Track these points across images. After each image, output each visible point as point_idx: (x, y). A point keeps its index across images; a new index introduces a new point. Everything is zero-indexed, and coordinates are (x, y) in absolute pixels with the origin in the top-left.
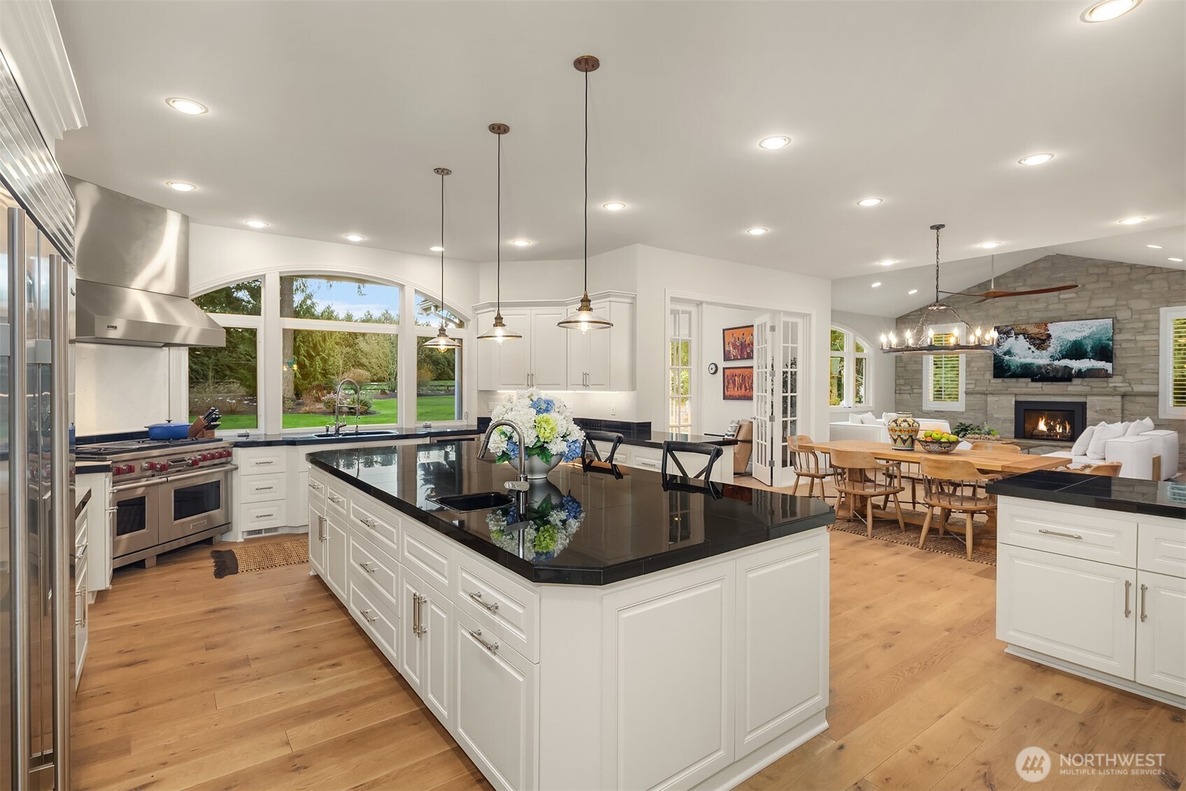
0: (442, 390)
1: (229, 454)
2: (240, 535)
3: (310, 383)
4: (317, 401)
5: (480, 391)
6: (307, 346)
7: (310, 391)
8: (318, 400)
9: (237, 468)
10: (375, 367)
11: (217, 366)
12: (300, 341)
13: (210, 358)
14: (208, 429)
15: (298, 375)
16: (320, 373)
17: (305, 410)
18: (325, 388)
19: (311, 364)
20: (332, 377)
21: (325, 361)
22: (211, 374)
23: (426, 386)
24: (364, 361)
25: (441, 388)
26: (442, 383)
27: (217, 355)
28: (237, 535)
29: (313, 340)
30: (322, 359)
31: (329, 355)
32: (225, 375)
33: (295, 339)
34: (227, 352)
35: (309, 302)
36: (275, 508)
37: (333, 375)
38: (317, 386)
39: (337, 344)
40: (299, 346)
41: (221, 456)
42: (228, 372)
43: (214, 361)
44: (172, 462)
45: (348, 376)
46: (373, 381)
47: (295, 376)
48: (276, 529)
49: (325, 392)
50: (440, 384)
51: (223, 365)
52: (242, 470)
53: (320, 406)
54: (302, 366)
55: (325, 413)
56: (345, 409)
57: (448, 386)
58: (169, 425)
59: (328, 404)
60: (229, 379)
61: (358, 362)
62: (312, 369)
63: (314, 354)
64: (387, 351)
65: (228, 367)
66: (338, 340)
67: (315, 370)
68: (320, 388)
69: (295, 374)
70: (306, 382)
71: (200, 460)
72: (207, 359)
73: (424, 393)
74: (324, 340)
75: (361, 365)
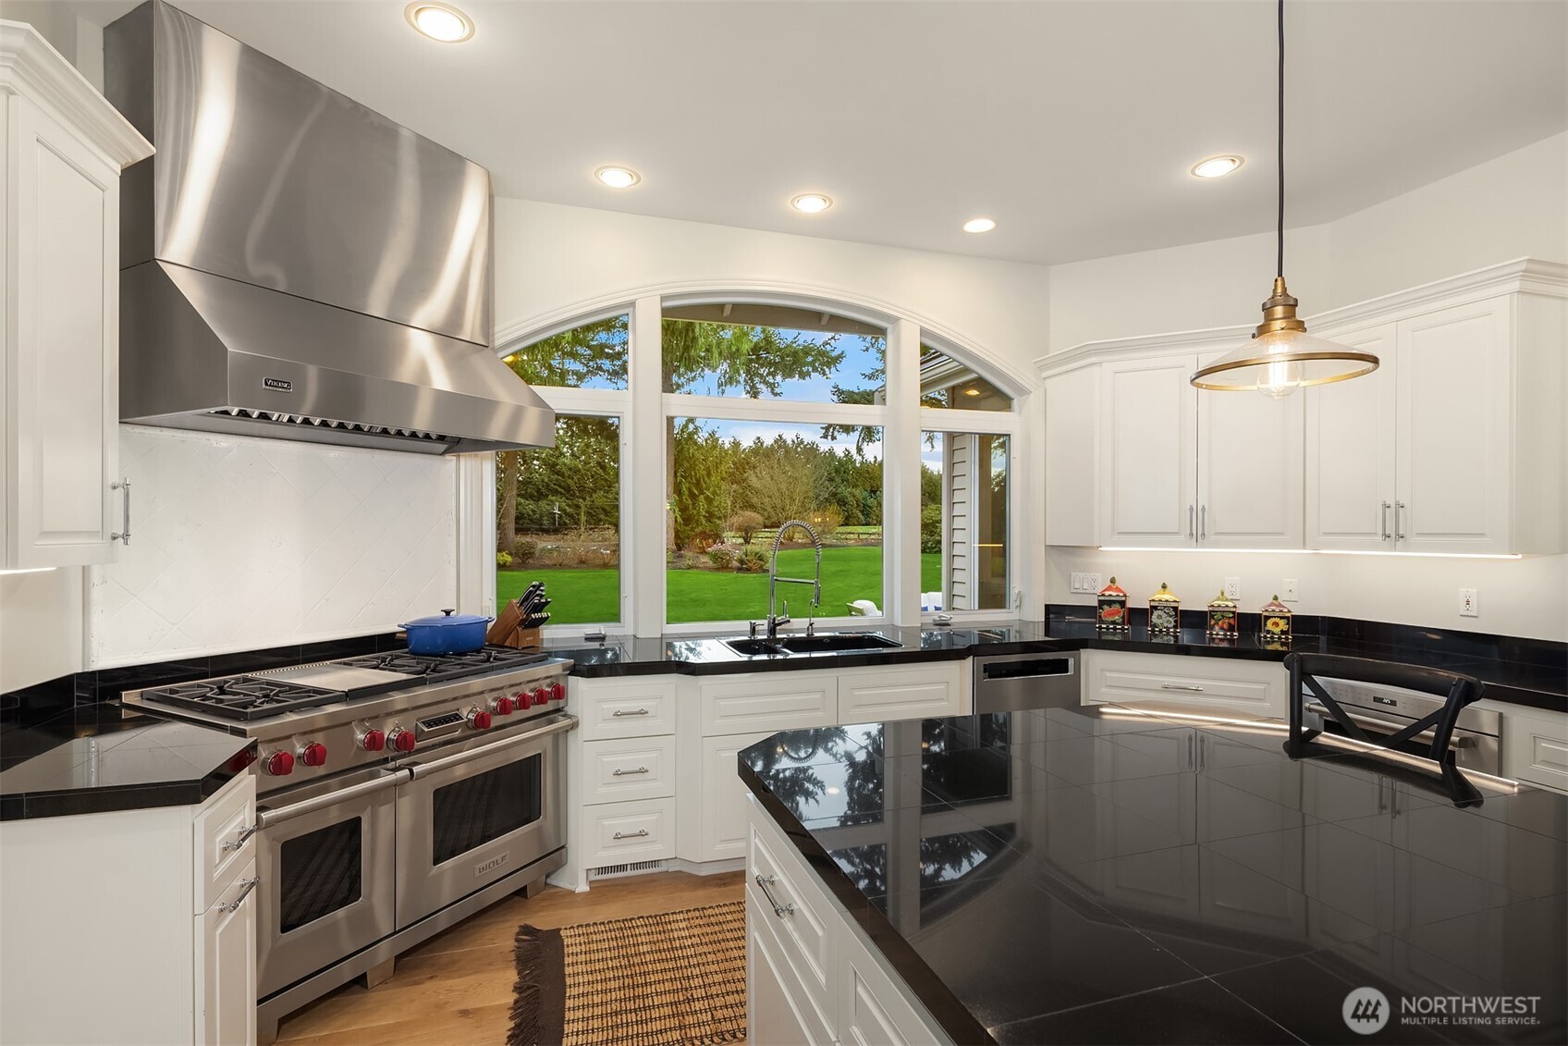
0: (851, 539)
1: (559, 693)
2: (582, 876)
3: (692, 529)
4: (701, 553)
5: (1051, 548)
6: (689, 483)
7: (693, 539)
8: (703, 552)
9: (574, 726)
10: (769, 509)
11: (592, 508)
12: (682, 476)
13: (584, 499)
14: (526, 627)
15: (679, 519)
16: (705, 516)
17: (688, 564)
18: (710, 536)
19: (694, 504)
20: (718, 522)
21: (709, 501)
22: (583, 518)
23: (832, 533)
24: (755, 500)
25: (848, 536)
26: (850, 529)
27: (591, 496)
28: (576, 879)
29: (696, 474)
30: (707, 498)
31: (714, 493)
32: (601, 520)
33: (675, 473)
34: (602, 492)
35: (691, 427)
36: (654, 817)
37: (719, 518)
38: (701, 533)
39: (722, 479)
40: (681, 482)
41: (541, 697)
42: (602, 516)
43: (589, 503)
44: (428, 724)
45: (736, 520)
46: (765, 527)
47: (676, 521)
48: (654, 863)
49: (710, 541)
50: (849, 531)
51: (598, 508)
52: (585, 731)
53: (705, 559)
54: (683, 509)
55: (711, 569)
56: (735, 564)
57: (859, 534)
58: (448, 622)
59: (715, 557)
60: (604, 524)
61: (747, 502)
62: (695, 512)
63: (696, 492)
64: (783, 486)
65: (604, 510)
66: (725, 475)
67: (699, 512)
68: (704, 536)
69: (676, 518)
70: (688, 528)
71: (495, 712)
72: (581, 500)
73: (828, 542)
74: (709, 475)
75: (752, 507)
